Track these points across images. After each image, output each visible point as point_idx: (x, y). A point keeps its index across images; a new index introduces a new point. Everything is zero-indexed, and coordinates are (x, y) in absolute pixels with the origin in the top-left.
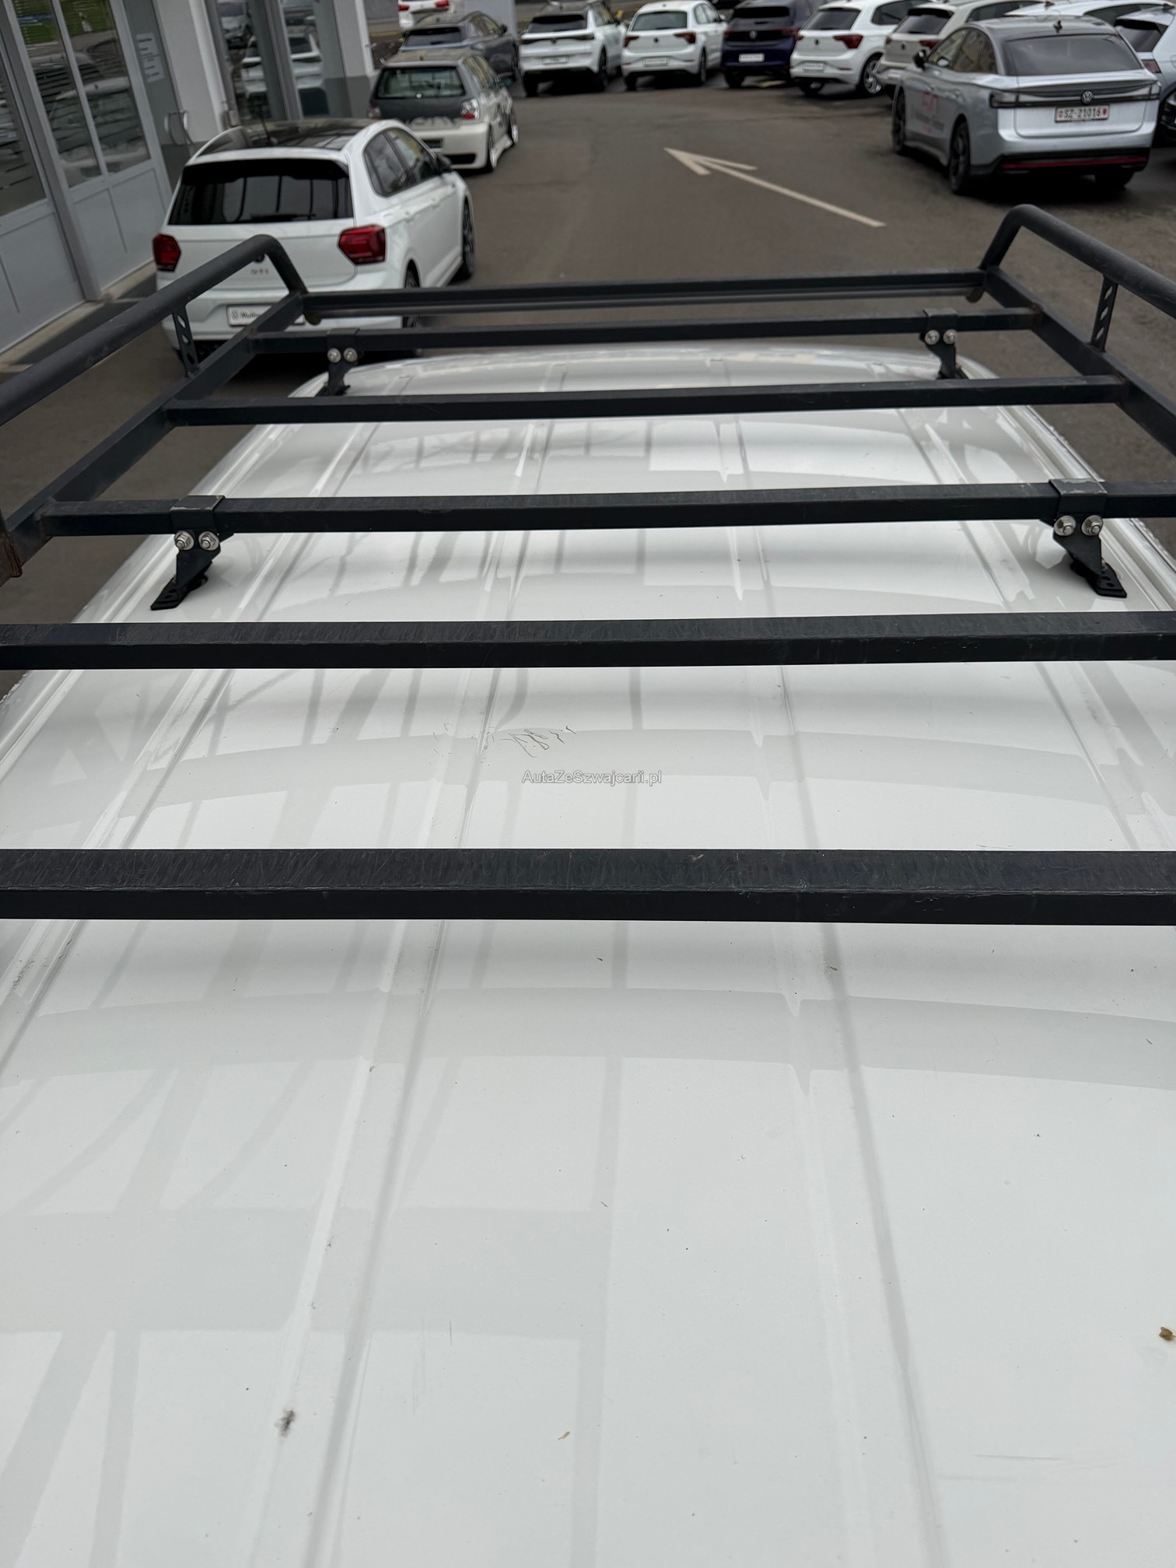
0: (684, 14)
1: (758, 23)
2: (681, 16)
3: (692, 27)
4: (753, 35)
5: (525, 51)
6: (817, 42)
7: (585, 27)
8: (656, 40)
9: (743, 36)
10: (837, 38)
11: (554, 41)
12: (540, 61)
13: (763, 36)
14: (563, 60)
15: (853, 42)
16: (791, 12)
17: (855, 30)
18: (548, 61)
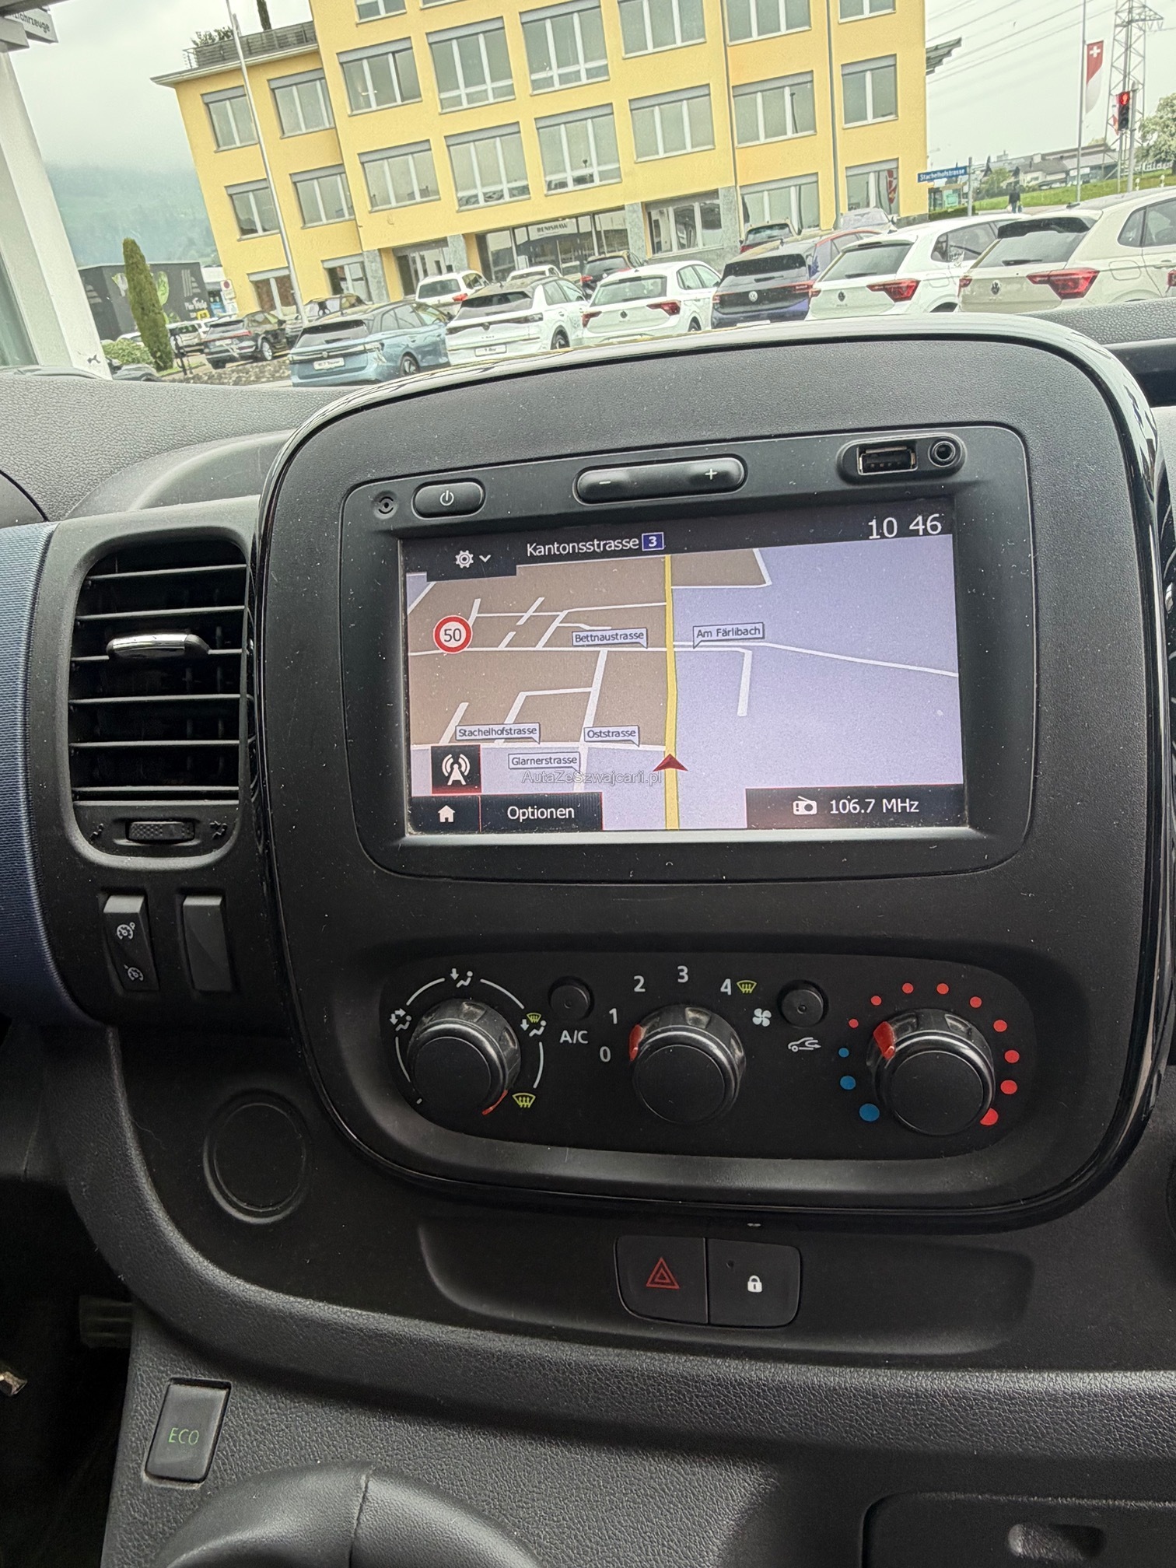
0: (663, 278)
1: (758, 281)
2: (659, 280)
3: (674, 294)
4: (753, 296)
5: (452, 342)
6: (842, 297)
7: (530, 306)
8: (624, 315)
9: (741, 298)
10: (872, 287)
11: (485, 326)
12: (473, 351)
13: (763, 296)
14: (502, 348)
15: (900, 292)
16: (809, 261)
17: (903, 274)
18: (479, 352)
